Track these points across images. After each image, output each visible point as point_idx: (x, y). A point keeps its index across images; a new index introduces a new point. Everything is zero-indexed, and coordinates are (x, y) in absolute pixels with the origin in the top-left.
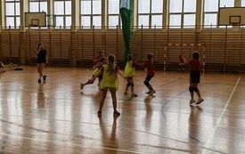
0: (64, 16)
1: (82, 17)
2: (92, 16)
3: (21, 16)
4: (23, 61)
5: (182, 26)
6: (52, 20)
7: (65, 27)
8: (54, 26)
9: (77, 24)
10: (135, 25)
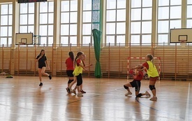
0: (47, 37)
1: (62, 38)
2: (69, 36)
3: (13, 37)
4: (12, 72)
5: (141, 43)
6: (37, 40)
7: (47, 45)
8: (39, 44)
9: (58, 43)
10: (104, 43)
